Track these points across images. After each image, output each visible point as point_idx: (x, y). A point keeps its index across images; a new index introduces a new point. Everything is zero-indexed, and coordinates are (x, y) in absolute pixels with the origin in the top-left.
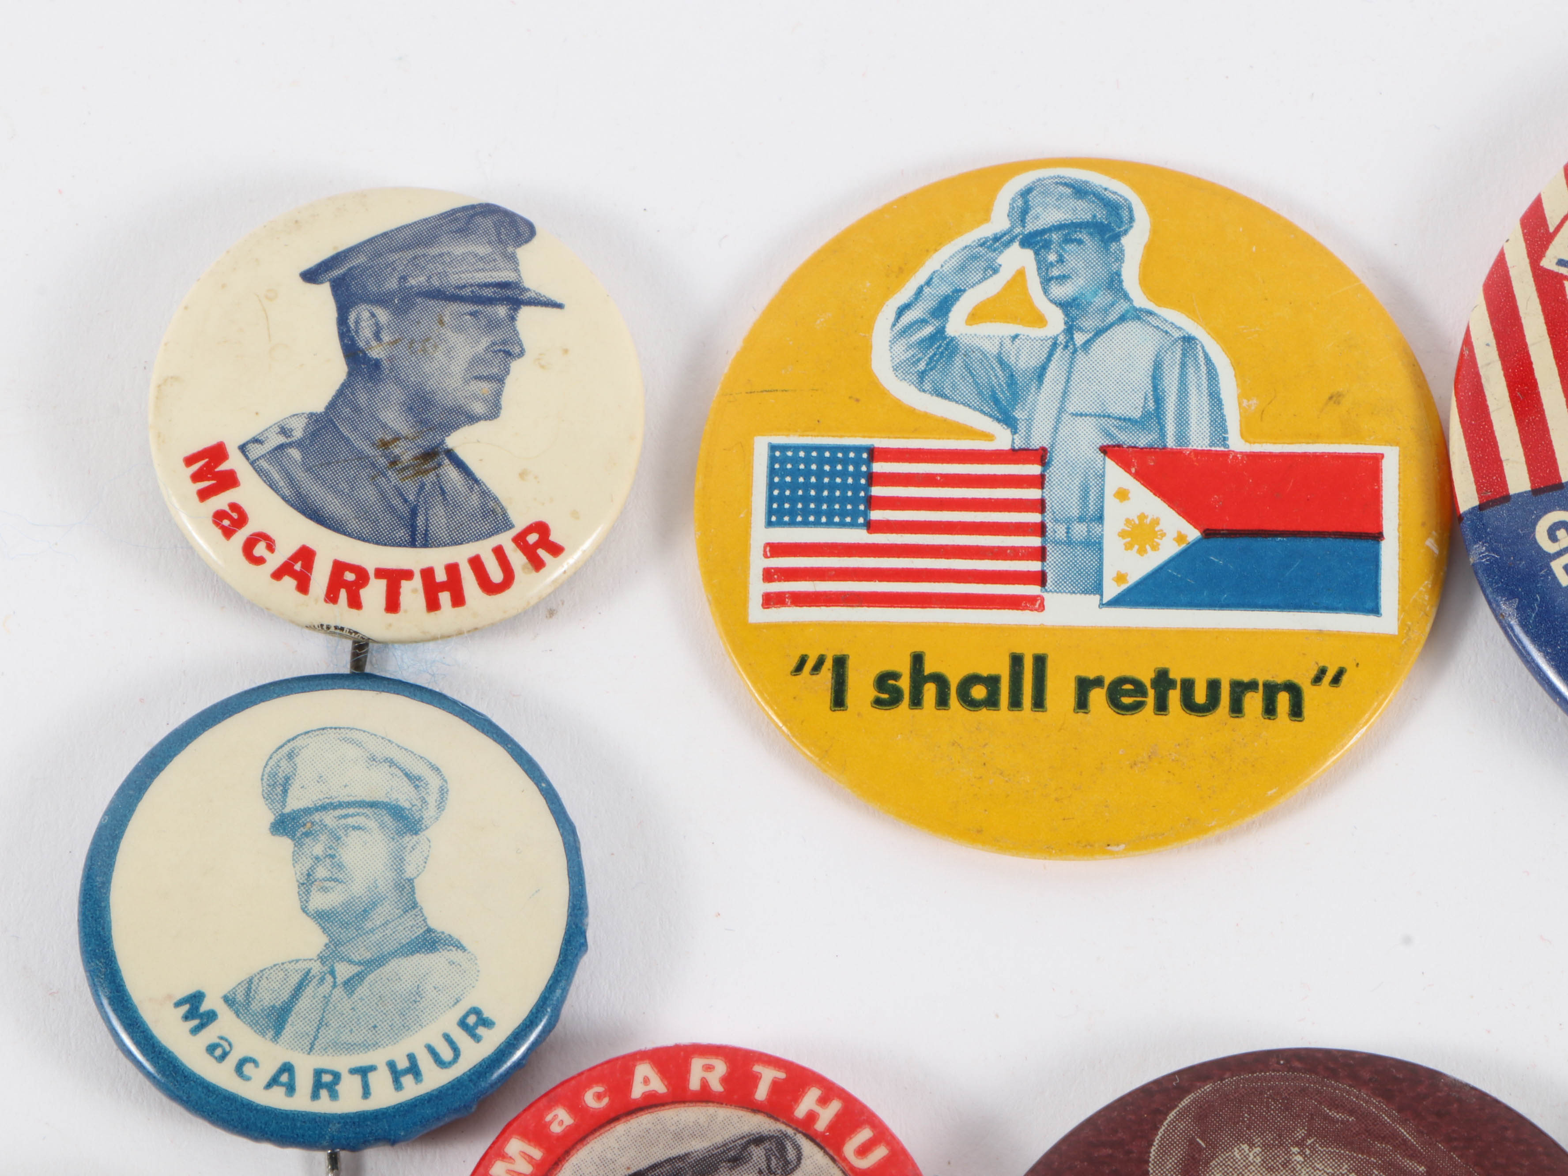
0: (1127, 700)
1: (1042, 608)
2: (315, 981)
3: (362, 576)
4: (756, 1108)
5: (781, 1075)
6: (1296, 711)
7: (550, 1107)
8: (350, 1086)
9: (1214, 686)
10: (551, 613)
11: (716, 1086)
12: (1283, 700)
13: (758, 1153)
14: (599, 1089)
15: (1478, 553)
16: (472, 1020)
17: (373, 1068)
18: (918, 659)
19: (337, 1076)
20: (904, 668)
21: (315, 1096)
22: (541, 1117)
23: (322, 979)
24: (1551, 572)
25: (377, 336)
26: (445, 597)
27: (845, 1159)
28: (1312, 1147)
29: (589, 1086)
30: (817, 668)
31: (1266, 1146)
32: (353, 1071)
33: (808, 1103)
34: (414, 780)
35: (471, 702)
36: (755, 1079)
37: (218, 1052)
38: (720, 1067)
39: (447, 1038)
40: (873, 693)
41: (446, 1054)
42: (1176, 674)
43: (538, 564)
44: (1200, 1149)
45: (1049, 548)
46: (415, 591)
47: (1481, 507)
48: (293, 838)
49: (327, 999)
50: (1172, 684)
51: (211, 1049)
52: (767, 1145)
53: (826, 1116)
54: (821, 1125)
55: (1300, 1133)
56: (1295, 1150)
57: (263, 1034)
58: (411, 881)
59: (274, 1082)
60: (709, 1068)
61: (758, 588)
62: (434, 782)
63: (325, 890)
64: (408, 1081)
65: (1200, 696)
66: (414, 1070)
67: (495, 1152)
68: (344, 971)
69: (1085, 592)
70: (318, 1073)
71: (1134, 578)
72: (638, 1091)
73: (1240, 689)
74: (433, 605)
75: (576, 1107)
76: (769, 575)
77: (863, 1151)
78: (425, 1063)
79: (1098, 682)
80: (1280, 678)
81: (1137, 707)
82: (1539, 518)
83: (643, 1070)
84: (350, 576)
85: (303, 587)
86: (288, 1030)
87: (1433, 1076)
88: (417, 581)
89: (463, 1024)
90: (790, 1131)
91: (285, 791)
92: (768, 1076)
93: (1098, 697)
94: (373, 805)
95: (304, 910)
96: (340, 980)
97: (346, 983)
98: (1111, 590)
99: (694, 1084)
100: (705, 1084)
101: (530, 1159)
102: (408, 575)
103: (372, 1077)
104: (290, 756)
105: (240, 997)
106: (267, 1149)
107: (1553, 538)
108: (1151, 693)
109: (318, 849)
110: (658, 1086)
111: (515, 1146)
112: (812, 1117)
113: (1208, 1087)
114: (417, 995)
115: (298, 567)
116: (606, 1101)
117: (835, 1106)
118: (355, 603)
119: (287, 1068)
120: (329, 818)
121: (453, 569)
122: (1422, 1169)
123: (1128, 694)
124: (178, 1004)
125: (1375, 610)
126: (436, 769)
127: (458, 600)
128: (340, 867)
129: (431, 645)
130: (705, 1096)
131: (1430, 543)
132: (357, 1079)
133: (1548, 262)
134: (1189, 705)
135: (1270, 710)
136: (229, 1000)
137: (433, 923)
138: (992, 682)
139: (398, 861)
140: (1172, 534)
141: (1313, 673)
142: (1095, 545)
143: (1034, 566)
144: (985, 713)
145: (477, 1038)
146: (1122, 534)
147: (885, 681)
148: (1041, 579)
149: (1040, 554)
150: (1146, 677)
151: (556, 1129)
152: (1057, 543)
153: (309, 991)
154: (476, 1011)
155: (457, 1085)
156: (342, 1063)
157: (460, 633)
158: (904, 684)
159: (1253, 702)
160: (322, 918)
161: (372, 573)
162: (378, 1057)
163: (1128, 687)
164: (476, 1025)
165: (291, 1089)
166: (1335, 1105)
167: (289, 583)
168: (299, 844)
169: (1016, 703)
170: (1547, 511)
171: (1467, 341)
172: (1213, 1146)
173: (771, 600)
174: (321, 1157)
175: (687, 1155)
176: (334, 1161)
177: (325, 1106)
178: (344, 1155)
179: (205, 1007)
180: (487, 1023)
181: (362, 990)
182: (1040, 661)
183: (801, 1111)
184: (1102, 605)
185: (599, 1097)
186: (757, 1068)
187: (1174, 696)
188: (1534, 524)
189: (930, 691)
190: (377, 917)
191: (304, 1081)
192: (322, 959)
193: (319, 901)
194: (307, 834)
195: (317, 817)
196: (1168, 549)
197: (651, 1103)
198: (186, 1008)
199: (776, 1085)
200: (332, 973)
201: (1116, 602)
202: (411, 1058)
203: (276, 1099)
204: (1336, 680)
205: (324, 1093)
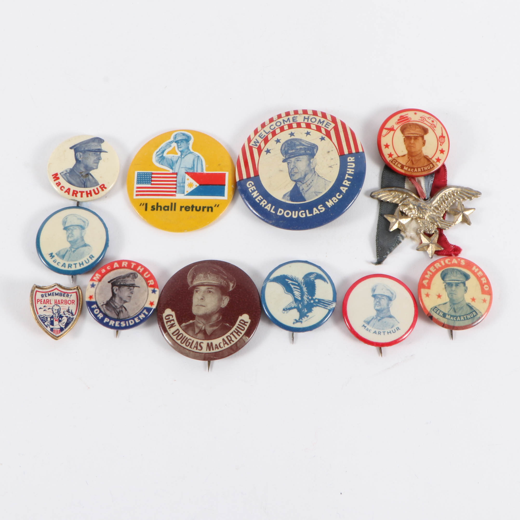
0: (187, 209)
1: (176, 196)
2: (68, 252)
3: (77, 192)
4: (132, 269)
5: (135, 264)
6: (212, 211)
7: (102, 269)
8: (73, 266)
9: (200, 207)
10: (106, 197)
11: (126, 266)
12: (210, 209)
13: (131, 276)
14: (109, 266)
15: (239, 187)
16: (91, 257)
17: (76, 264)
18: (157, 204)
19: (71, 265)
20: (156, 205)
21: (68, 268)
22: (101, 270)
23: (70, 251)
24: (249, 190)
25: (80, 157)
26: (89, 195)
27: (144, 276)
28: (211, 274)
29: (108, 266)
30: (143, 205)
31: (204, 274)
32: (74, 264)
33: (139, 268)
34: (84, 222)
35: (94, 211)
36: (131, 265)
37: (55, 261)
38: (127, 263)
39: (88, 259)
40: (151, 208)
41: (87, 261)
42: (195, 206)
43: (103, 190)
44: (195, 275)
45: (177, 187)
46: (85, 194)
47: (240, 181)
48: (66, 230)
49: (70, 254)
50: (194, 207)
51: (54, 261)
52: (133, 274)
53: (142, 270)
54: (141, 271)
55: (209, 272)
56: (208, 275)
57: (61, 259)
58: (83, 237)
59: (62, 266)
60: (125, 263)
61: (135, 193)
62: (87, 222)
63: (70, 238)
64: (82, 265)
65: (198, 209)
66: (83, 264)
67: (94, 276)
68: (73, 250)
69: (182, 193)
70: (69, 264)
71: (189, 191)
72: (115, 267)
73: (204, 207)
74: (87, 196)
75: (106, 269)
76: (137, 191)
77: (147, 275)
78: (84, 263)
79: (183, 207)
80: (210, 206)
81: (189, 210)
82: (247, 182)
83: (116, 264)
84: (75, 192)
85: (69, 194)
86: (64, 258)
87: (229, 264)
88: (85, 193)
89: (90, 257)
90: (136, 272)
91: (65, 224)
92: (133, 264)
93: (183, 209)
94: (78, 225)
95: (68, 241)
96: (72, 251)
97: (73, 251)
98: (186, 193)
99: (123, 266)
100: (124, 266)
101: (99, 276)
102: (84, 192)
103: (77, 265)
104: (66, 218)
105: (58, 253)
106: (62, 275)
107: (249, 185)
108: (191, 208)
109: (70, 232)
110: (118, 266)
111: (97, 275)
112: (139, 270)
113: (196, 266)
114: (83, 253)
115: (68, 191)
116: (110, 268)
117: (143, 269)
118: (76, 196)
119: (64, 264)
120: (71, 227)
121: (90, 191)
122: (226, 277)
123: (188, 208)
124: (49, 254)
125: (224, 196)
126: (87, 220)
127: (91, 195)
128: (73, 234)
129: (88, 202)
130: (124, 267)
131: (233, 186)
132: (74, 265)
133: (251, 145)
134: (196, 210)
135: (208, 211)
136: (56, 254)
137: (86, 243)
138: (168, 207)
139: (81, 234)
140: (195, 185)
141: (215, 205)
142: (184, 187)
143: (175, 190)
144: (167, 211)
145: (92, 259)
146: (188, 185)
147: (153, 207)
148: (176, 192)
149: (176, 188)
150: (190, 206)
151: (103, 272)
152: (178, 186)
153: (68, 253)
154: (92, 255)
155: (89, 266)
156: (72, 263)
157: (92, 200)
158: (155, 207)
159: (206, 209)
160: (70, 242)
161: (79, 192)
162: (77, 262)
163: (188, 207)
164: (92, 257)
165: (65, 267)
166: (214, 268)
167: (67, 193)
168: (67, 231)
169: (171, 210)
170: (249, 181)
171: (239, 157)
172: (197, 274)
173: (137, 195)
174: (71, 276)
175: (121, 276)
176: (72, 277)
177: (70, 269)
178: (74, 276)
179: (53, 255)
180: (93, 257)
181: (75, 252)
182: (175, 204)
183: (138, 269)
184: (184, 195)
185: (109, 267)
186: (132, 263)
187: (194, 209)
188: (246, 183)
189: (159, 208)
190: (78, 242)
191: (67, 266)
192: (70, 248)
193: (70, 239)
194: (68, 230)
195: (70, 227)
196: (194, 187)
197: (117, 268)
198: (50, 255)
199: (134, 266)
200: (71, 250)
201: (186, 195)
202: (82, 262)
203: (63, 268)
204: (218, 206)
205: (70, 267)
